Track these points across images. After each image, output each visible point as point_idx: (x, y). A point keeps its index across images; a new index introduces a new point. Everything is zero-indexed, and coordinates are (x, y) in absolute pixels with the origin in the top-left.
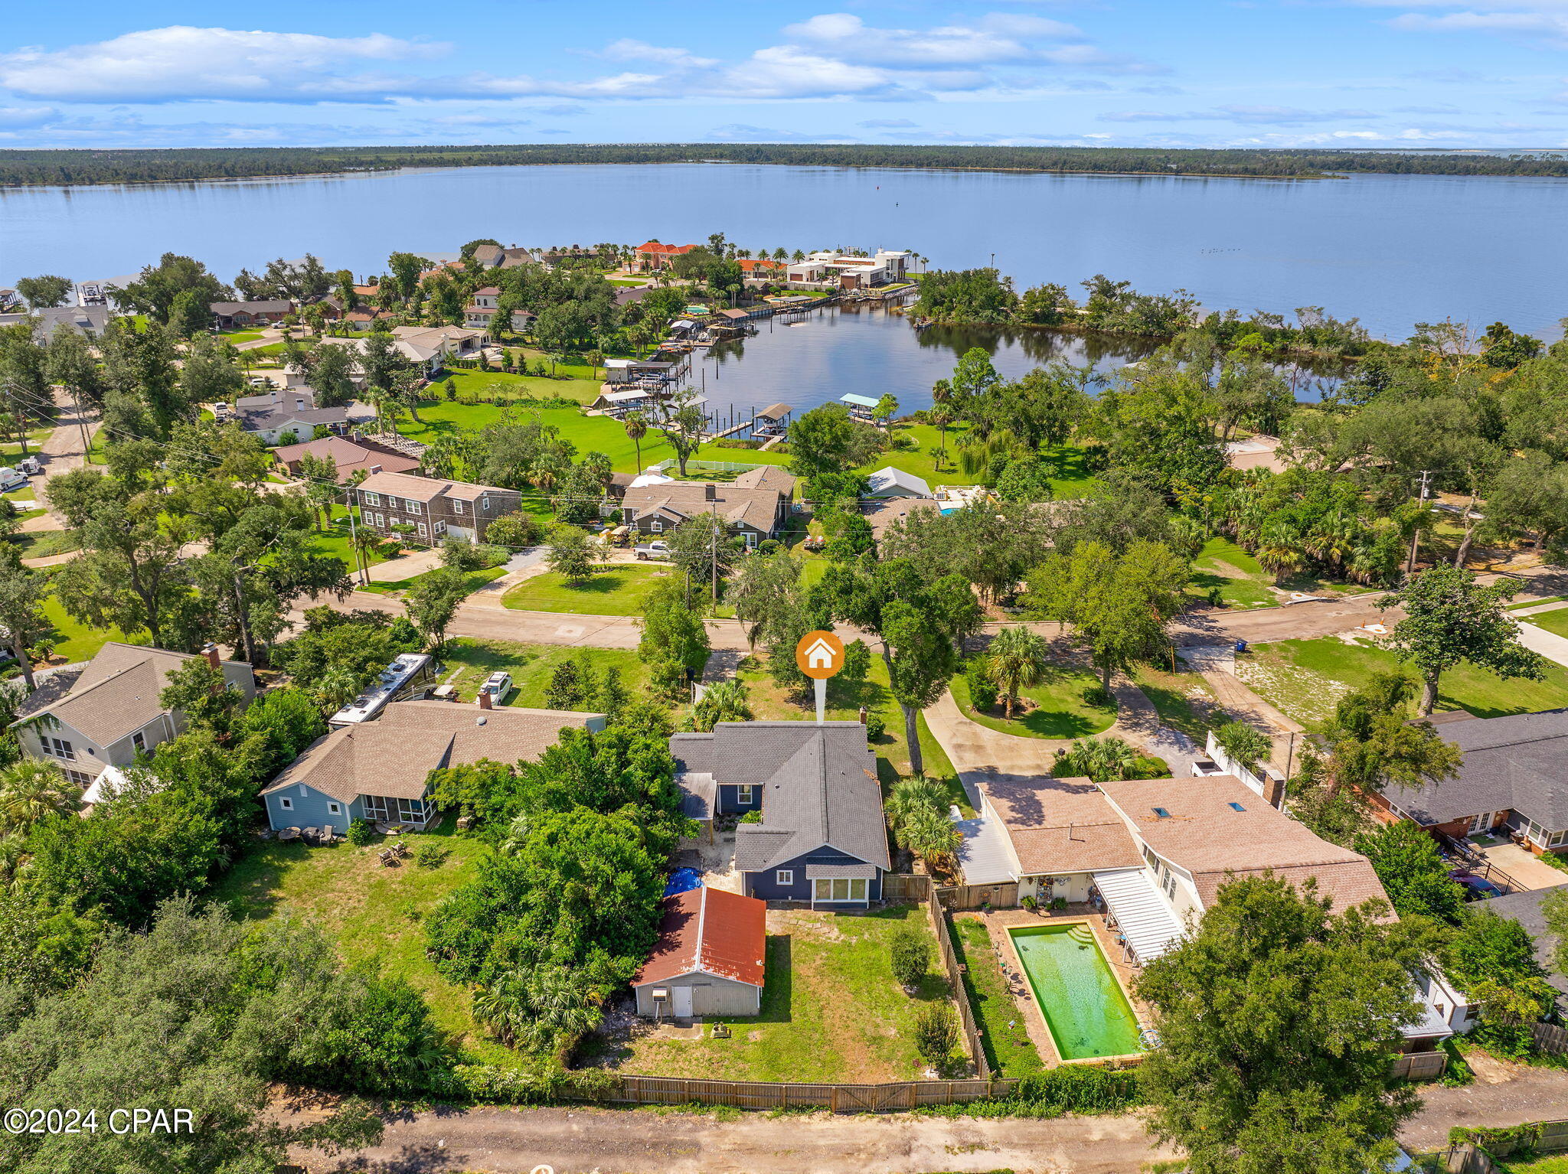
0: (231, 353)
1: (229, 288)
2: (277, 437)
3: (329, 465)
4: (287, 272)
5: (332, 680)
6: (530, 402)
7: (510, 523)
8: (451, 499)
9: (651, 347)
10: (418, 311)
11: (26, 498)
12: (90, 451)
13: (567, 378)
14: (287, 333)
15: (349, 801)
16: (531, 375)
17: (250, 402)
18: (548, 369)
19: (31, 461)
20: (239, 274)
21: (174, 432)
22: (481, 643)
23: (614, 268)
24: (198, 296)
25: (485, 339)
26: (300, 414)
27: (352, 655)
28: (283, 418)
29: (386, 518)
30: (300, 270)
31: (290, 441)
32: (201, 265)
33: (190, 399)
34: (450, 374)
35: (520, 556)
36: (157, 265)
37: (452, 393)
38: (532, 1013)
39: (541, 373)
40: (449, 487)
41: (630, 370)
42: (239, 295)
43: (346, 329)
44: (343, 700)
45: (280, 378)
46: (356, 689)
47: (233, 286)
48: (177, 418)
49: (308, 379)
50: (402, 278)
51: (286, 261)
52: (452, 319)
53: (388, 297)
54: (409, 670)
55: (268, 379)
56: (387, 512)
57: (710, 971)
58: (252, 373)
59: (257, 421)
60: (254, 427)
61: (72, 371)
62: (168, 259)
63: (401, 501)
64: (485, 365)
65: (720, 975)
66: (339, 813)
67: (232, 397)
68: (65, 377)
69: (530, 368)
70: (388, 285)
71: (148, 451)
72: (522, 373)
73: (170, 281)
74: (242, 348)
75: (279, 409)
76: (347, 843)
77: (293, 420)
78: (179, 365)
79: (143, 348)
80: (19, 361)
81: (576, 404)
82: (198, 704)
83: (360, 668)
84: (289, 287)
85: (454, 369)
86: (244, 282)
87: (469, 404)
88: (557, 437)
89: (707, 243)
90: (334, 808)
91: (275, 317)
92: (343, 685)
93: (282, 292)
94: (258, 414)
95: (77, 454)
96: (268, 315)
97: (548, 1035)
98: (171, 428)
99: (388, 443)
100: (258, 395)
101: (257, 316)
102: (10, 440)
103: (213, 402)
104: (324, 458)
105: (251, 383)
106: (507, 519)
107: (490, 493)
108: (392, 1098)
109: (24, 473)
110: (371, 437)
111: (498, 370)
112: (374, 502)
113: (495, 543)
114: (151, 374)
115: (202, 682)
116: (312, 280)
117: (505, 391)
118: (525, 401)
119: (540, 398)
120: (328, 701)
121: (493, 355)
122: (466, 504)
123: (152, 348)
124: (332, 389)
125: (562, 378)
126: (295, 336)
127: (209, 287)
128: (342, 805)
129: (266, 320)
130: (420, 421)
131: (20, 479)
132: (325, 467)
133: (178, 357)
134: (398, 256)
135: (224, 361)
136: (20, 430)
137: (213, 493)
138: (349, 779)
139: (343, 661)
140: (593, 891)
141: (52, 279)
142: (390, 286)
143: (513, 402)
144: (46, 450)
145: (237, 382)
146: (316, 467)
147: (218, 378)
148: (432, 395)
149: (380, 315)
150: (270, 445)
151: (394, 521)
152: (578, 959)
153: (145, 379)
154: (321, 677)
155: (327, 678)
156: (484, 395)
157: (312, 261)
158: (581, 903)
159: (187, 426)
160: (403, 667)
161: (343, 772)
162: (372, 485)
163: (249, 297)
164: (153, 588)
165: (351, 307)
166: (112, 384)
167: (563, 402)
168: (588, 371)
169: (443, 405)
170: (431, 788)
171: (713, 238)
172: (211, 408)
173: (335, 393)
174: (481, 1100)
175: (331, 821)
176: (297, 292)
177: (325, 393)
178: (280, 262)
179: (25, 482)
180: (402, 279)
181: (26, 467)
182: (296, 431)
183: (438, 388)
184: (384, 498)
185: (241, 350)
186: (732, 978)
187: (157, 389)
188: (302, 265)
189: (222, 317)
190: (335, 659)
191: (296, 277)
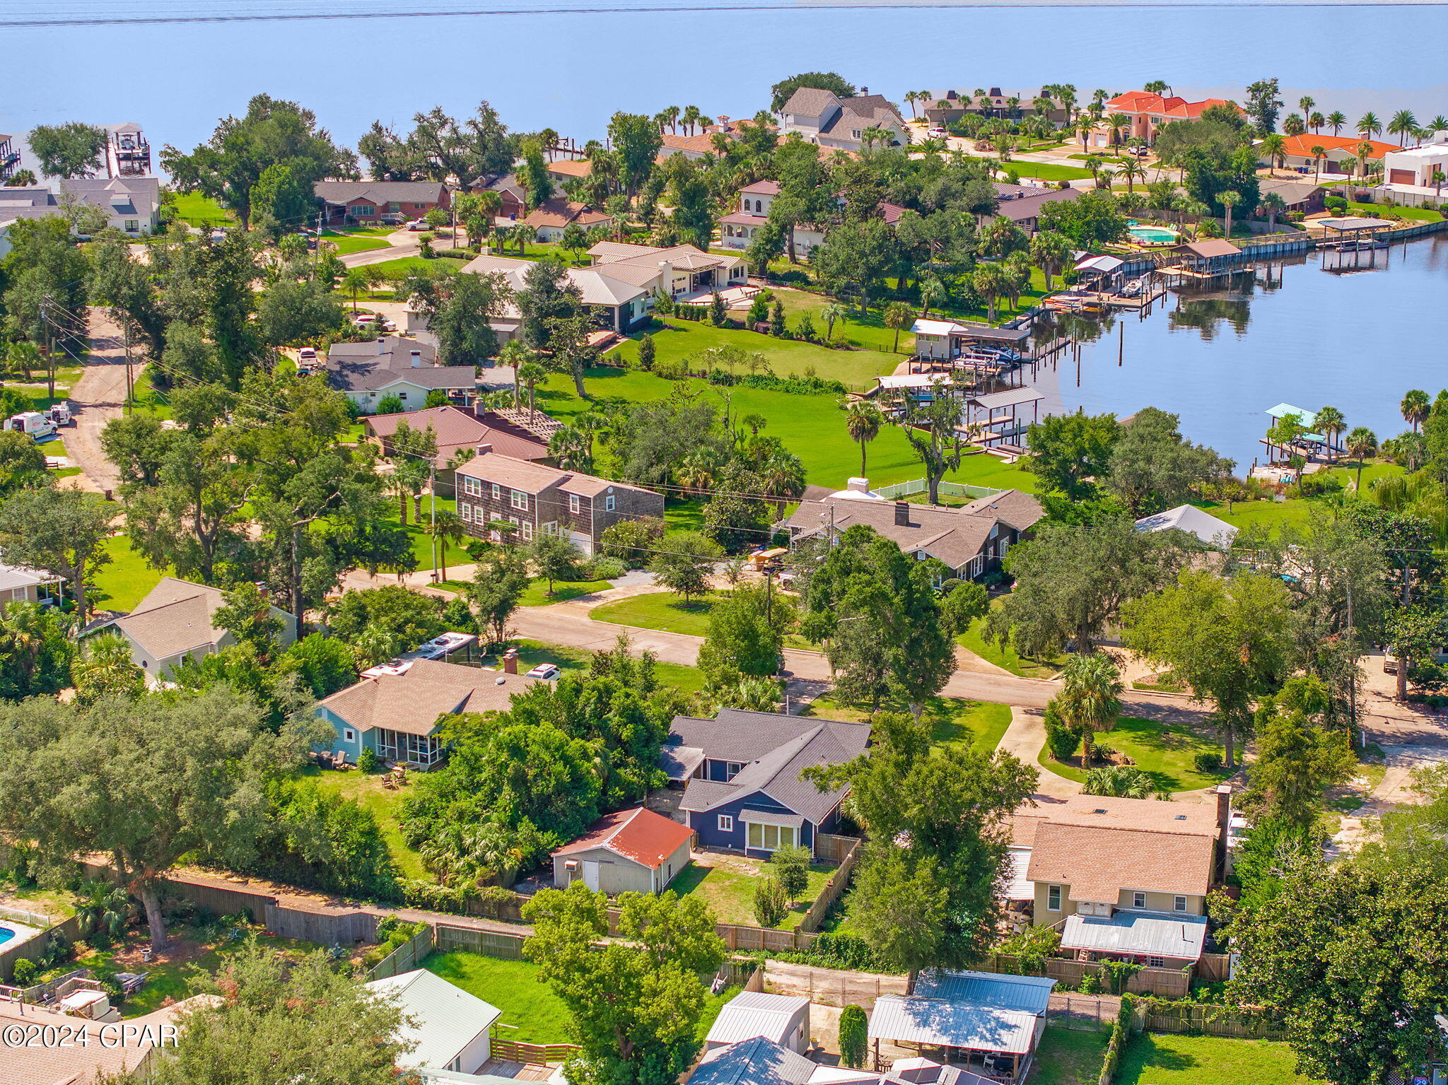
0: (332, 272)
1: (348, 155)
2: (376, 403)
3: (428, 438)
4: (445, 133)
5: (370, 636)
6: (766, 381)
7: (633, 528)
8: (567, 494)
9: (1024, 301)
10: (648, 213)
11: (56, 454)
12: (131, 402)
13: (849, 346)
14: (426, 241)
15: (364, 728)
16: (790, 337)
17: (349, 350)
18: (820, 328)
19: (62, 408)
20: (368, 130)
21: (245, 381)
22: (546, 646)
23: (1060, 139)
24: (298, 171)
25: (737, 272)
26: (412, 372)
27: (394, 615)
28: (389, 375)
29: (487, 513)
30: (465, 130)
31: (392, 407)
32: (309, 116)
33: (268, 340)
34: (659, 326)
35: (639, 573)
36: (242, 114)
37: (648, 359)
38: (464, 851)
39: (808, 335)
40: (565, 480)
41: (956, 340)
42: (364, 165)
43: (521, 241)
44: (378, 658)
45: (398, 315)
46: (392, 648)
47: (355, 151)
48: (250, 361)
49: (433, 321)
50: (627, 154)
51: (446, 113)
52: (690, 233)
53: (603, 187)
54: (451, 645)
55: (380, 319)
56: (487, 503)
57: (614, 849)
58: (360, 305)
59: (353, 377)
60: (347, 386)
61: (125, 290)
62: (261, 105)
63: (506, 490)
64: (719, 314)
65: (620, 853)
66: (353, 741)
67: (324, 341)
68: (114, 299)
69: (792, 326)
70: (604, 167)
71: (219, 398)
72: (776, 334)
73: (258, 145)
74: (354, 263)
75: (384, 364)
76: (356, 771)
77: (401, 380)
78: (257, 287)
79: (218, 264)
80: (53, 270)
81: (839, 389)
82: (245, 624)
83: (400, 629)
84: (446, 159)
85: (669, 319)
86: (374, 145)
87: (670, 377)
88: (762, 433)
89: (1242, 99)
90: (350, 735)
91: (413, 210)
92: (380, 642)
93: (434, 166)
94: (355, 368)
95: (114, 405)
96: (404, 207)
97: (472, 868)
98: (241, 375)
99: (521, 422)
100: (362, 340)
101: (387, 208)
102: (31, 380)
103: (298, 346)
104: (423, 430)
105: (355, 322)
106: (632, 523)
107: (617, 491)
108: (348, 895)
109: (54, 423)
110: (501, 412)
111: (738, 326)
112: (474, 490)
113: (611, 554)
114: (223, 303)
115: (251, 605)
116: (485, 147)
117: (732, 360)
118: (757, 380)
119: (782, 374)
120: (364, 657)
121: (738, 300)
122: (584, 500)
123: (229, 266)
124: (463, 339)
125: (838, 346)
126: (439, 246)
127: (317, 158)
128: (357, 732)
129: (400, 216)
130: (586, 397)
131: (49, 430)
132: (422, 441)
133: (260, 274)
134: (625, 119)
135: (319, 286)
136: (44, 367)
137: (284, 442)
138: (368, 713)
139: (383, 619)
140: (531, 773)
141: (80, 129)
142: (608, 168)
143: (739, 379)
144: (76, 396)
145: (335, 320)
146: (410, 439)
147: (308, 314)
148: (618, 358)
149: (584, 218)
150: (364, 414)
151: (495, 516)
152: (513, 825)
153: (215, 308)
154: (361, 632)
155: (366, 634)
156: (696, 366)
157: (489, 115)
158: (519, 781)
159: (262, 375)
160: (446, 642)
161: (363, 707)
162: (475, 469)
163: (380, 171)
164: (214, 532)
165: (538, 201)
166: (170, 312)
167: (817, 385)
168: (885, 335)
169: (631, 376)
170: (440, 726)
171: (1256, 89)
172: (293, 355)
173: (465, 345)
174: (412, 904)
175: (346, 748)
176: (458, 167)
177: (454, 344)
178: (437, 113)
179: (53, 435)
180: (627, 158)
181: (56, 415)
182: (403, 396)
183: (629, 349)
184: (487, 485)
185: (349, 266)
186: (631, 858)
187: (228, 324)
188: (473, 123)
189: (331, 206)
190: (377, 618)
191: (458, 141)
